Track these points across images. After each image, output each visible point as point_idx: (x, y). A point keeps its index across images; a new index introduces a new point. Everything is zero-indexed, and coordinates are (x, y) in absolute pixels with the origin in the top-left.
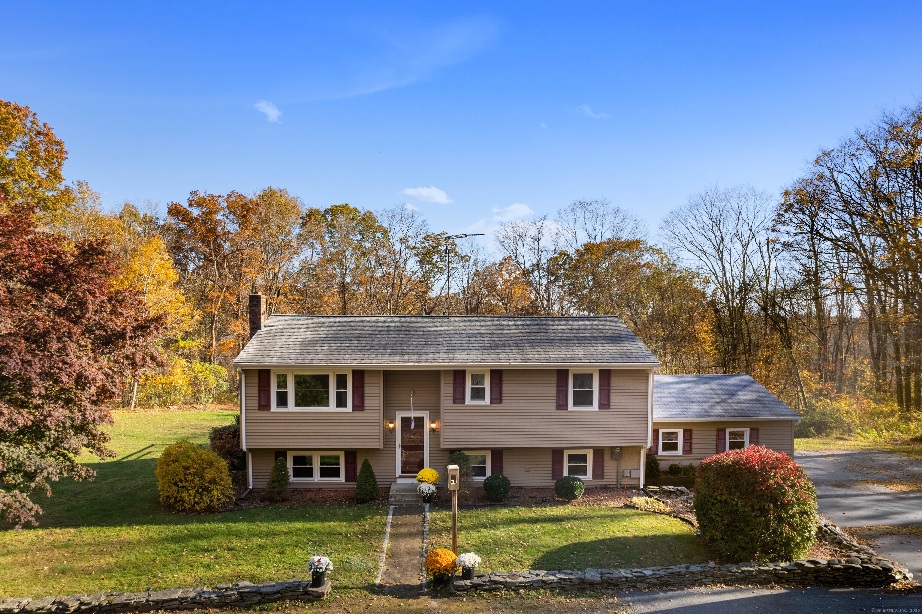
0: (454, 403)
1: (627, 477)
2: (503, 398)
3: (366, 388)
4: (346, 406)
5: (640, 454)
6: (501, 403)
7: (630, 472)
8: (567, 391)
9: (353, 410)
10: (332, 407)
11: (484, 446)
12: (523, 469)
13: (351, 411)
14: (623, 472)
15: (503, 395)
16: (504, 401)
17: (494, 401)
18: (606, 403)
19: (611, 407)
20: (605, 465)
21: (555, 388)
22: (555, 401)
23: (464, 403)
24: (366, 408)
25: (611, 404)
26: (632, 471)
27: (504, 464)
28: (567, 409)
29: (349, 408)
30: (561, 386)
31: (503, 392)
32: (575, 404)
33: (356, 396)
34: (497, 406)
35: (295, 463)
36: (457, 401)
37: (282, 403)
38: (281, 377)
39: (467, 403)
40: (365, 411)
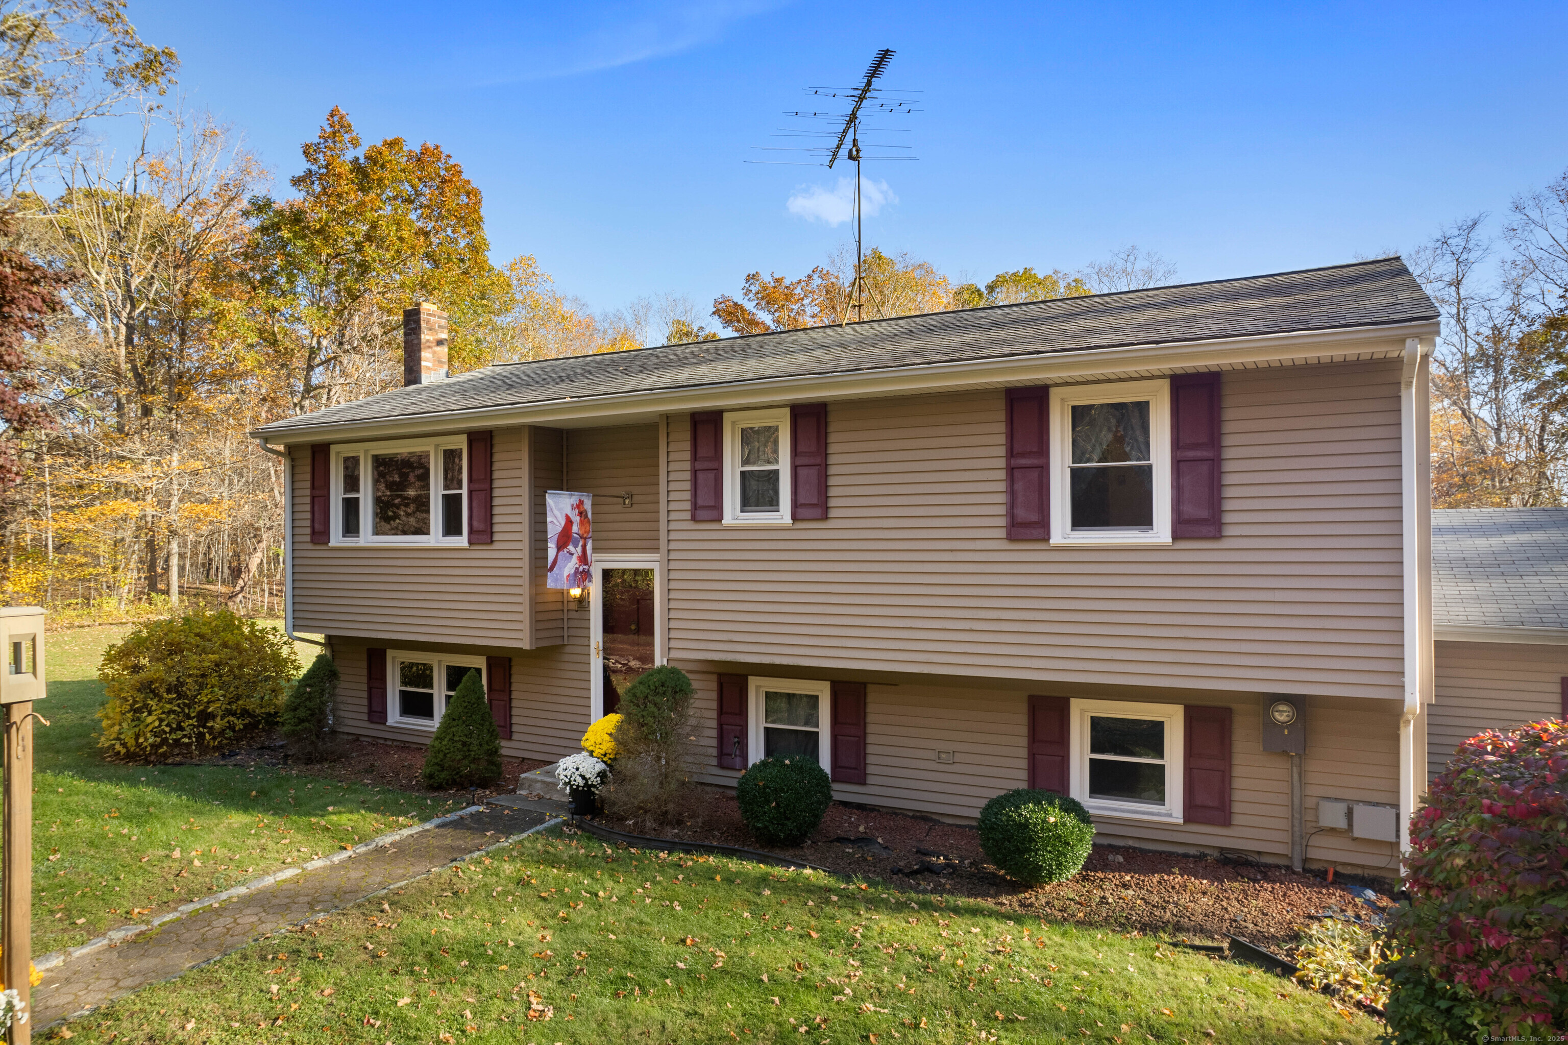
0: (694, 519)
1: (1333, 830)
2: (832, 503)
3: (495, 484)
4: (461, 531)
5: (1396, 738)
6: (825, 517)
7: (1350, 814)
8: (1044, 470)
9: (470, 542)
10: (435, 538)
11: (778, 661)
12: (932, 755)
13: (466, 544)
14: (1316, 809)
15: (832, 492)
16: (833, 513)
17: (802, 512)
18: (1204, 514)
19: (1228, 531)
20: (1237, 771)
21: (1002, 463)
22: (1002, 510)
23: (720, 519)
24: (496, 537)
25: (1227, 518)
26: (1358, 810)
27: (870, 729)
28: (1046, 538)
29: (464, 538)
30: (1023, 455)
31: (832, 481)
32: (1077, 521)
33: (475, 504)
34: (813, 530)
35: (407, 680)
36: (701, 514)
37: (351, 527)
38: (351, 465)
39: (728, 520)
40: (496, 546)
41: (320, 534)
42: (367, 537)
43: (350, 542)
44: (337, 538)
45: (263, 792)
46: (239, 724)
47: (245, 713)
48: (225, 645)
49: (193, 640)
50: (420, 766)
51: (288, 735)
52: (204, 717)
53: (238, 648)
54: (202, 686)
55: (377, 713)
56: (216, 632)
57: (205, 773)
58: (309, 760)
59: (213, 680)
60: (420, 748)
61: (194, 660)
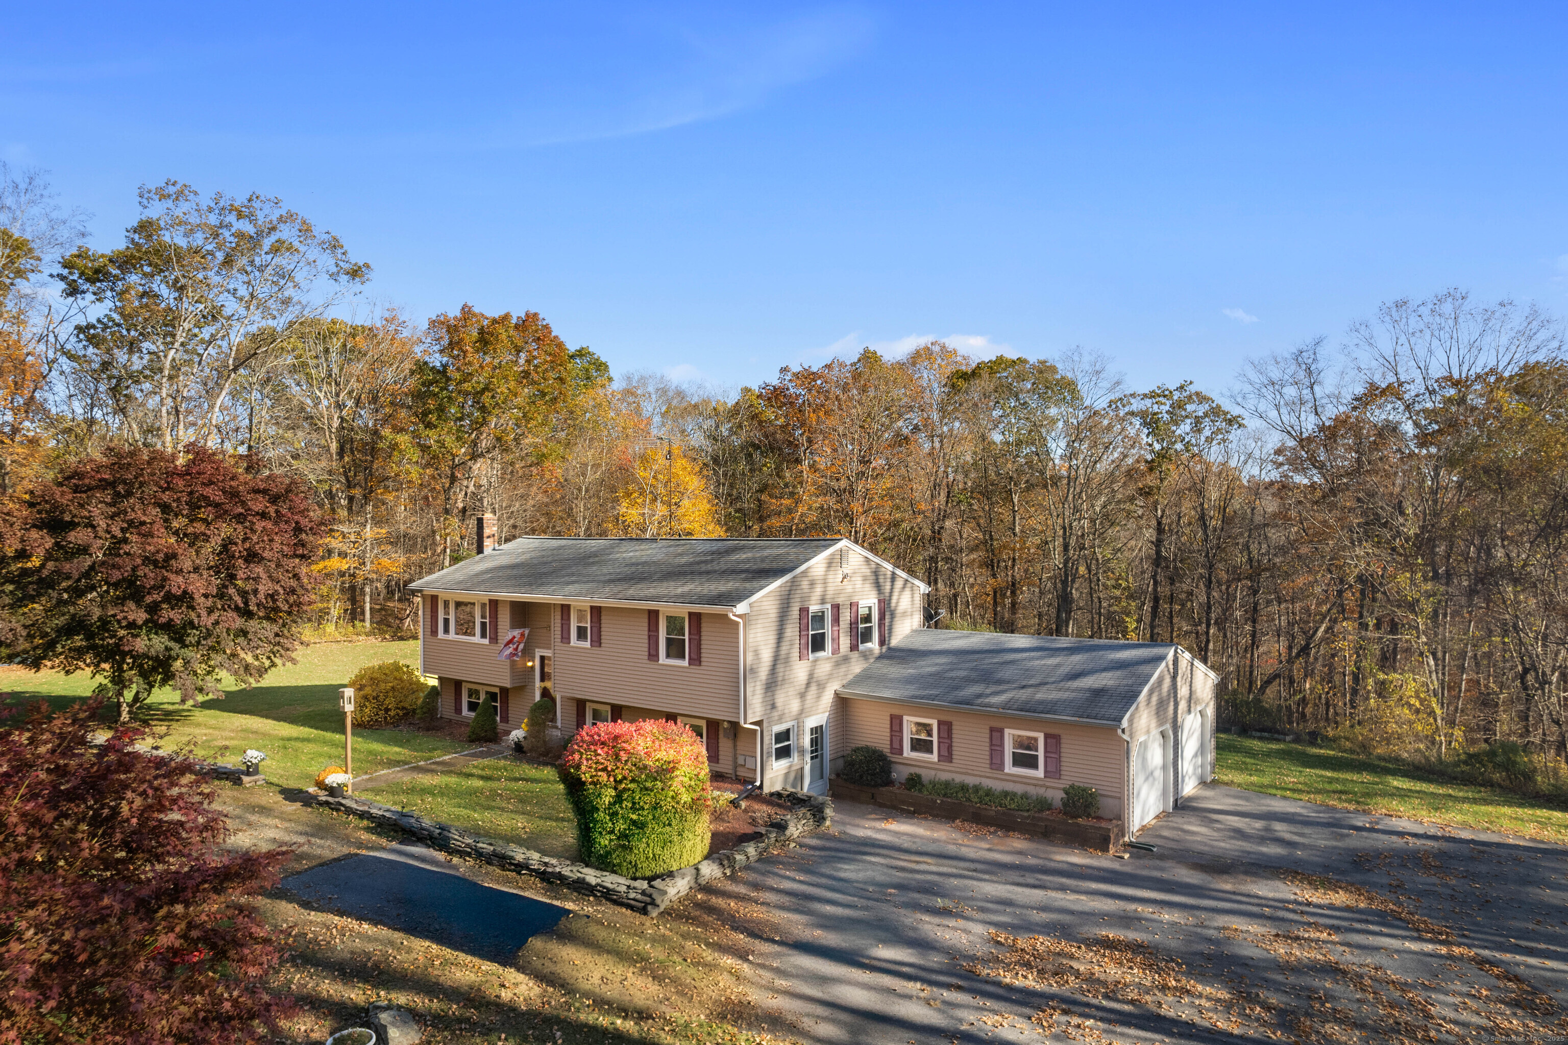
2: (601, 641)
3: (499, 620)
6: (599, 646)
8: (658, 636)
9: (489, 642)
10: (477, 639)
15: (601, 637)
16: (601, 645)
17: (593, 643)
18: (698, 657)
19: (703, 663)
22: (646, 649)
23: (569, 643)
25: (701, 659)
28: (658, 660)
29: (487, 640)
30: (653, 631)
31: (601, 633)
32: (668, 655)
33: (491, 627)
34: (595, 650)
35: (470, 696)
36: (564, 640)
37: (446, 631)
38: (446, 603)
39: (572, 644)
41: (434, 632)
42: (452, 636)
43: (446, 637)
44: (441, 634)
45: (408, 741)
46: (401, 713)
47: (403, 708)
48: (395, 678)
49: (383, 677)
50: (466, 731)
51: (420, 719)
52: (387, 710)
53: (401, 680)
54: (387, 697)
55: (458, 710)
56: (392, 672)
57: (387, 733)
58: (428, 730)
59: (391, 694)
60: (467, 725)
61: (383, 686)
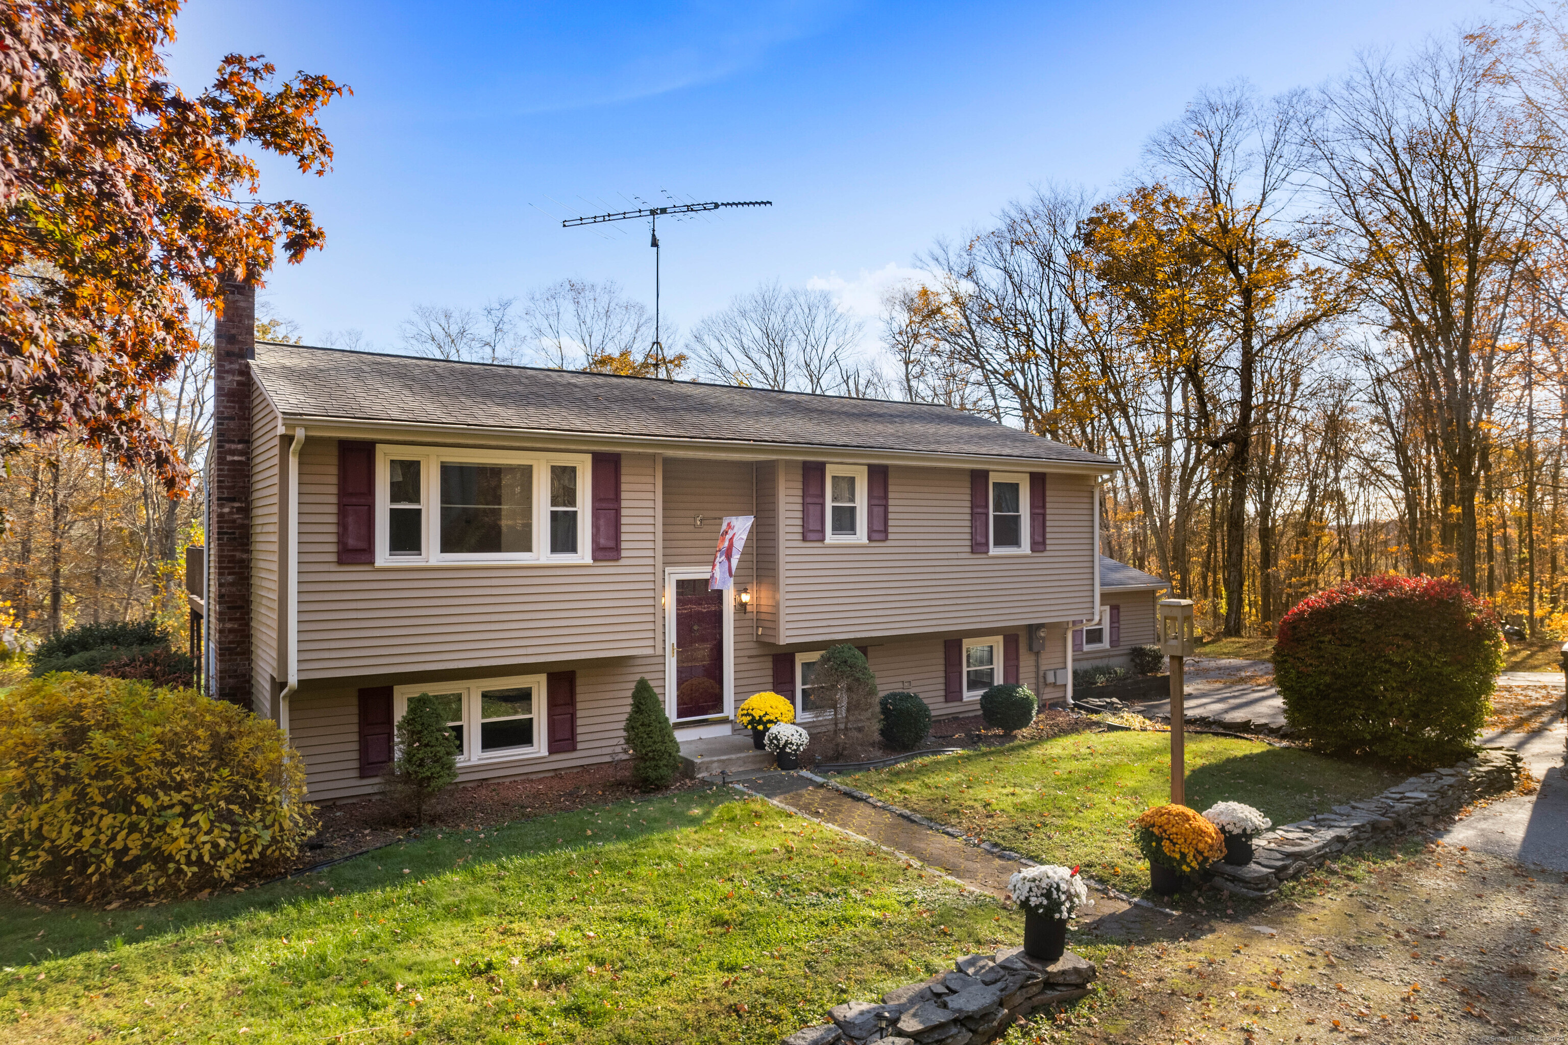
0: (804, 539)
1: (1050, 684)
2: (890, 529)
3: (624, 504)
4: (574, 549)
7: (1054, 676)
8: (987, 515)
9: (595, 559)
11: (859, 635)
12: (901, 685)
13: (588, 560)
14: (1045, 676)
15: (890, 523)
16: (890, 536)
17: (873, 535)
18: (1041, 540)
19: (1047, 548)
21: (968, 510)
23: (823, 540)
24: (624, 553)
25: (1047, 542)
26: (1057, 674)
28: (988, 551)
29: (584, 553)
31: (890, 516)
32: (997, 543)
33: (602, 522)
36: (811, 536)
39: (828, 540)
40: (622, 562)
41: (359, 551)
43: (406, 561)
44: (383, 555)
55: (376, 764)
